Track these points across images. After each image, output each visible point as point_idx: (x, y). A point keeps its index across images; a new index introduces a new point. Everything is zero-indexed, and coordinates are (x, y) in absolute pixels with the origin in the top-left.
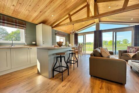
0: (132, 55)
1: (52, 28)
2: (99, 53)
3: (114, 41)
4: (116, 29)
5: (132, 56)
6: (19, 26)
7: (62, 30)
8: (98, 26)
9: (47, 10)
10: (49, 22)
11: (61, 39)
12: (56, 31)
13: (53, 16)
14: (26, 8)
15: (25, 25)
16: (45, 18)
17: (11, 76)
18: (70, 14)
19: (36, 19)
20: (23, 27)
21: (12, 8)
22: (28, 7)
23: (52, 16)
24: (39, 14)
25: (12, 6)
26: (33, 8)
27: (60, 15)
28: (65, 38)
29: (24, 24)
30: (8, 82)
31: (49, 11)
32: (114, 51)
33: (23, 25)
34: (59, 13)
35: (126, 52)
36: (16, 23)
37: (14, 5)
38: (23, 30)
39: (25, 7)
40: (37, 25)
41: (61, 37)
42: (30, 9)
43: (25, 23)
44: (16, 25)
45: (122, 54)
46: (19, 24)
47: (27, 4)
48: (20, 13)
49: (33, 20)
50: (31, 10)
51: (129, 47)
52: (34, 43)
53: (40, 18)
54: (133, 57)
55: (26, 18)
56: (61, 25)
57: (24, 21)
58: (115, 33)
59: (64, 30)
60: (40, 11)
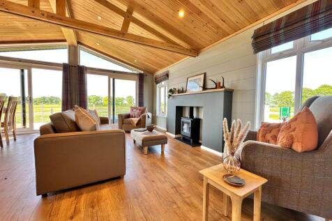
0: (135, 120)
2: (71, 121)
3: (112, 95)
4: (114, 72)
5: (136, 122)
8: (74, 54)
32: (112, 116)
35: (128, 116)
45: (123, 121)
51: (132, 109)
54: (137, 124)
58: (112, 79)
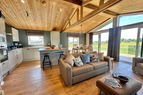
6: (40, 35)
11: (74, 39)
12: (68, 33)
20: (42, 35)
28: (78, 38)
38: (43, 37)
43: (43, 32)
44: (38, 35)
46: (40, 33)
49: (47, 29)
52: (49, 44)
56: (66, 29)
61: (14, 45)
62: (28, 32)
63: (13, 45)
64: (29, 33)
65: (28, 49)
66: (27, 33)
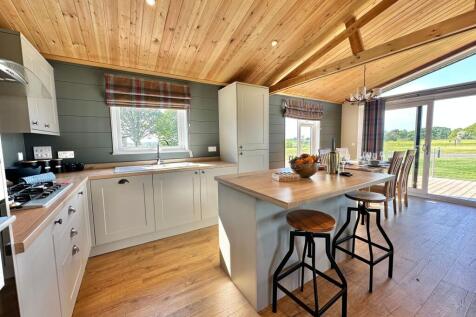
1: (272, 89)
6: (173, 100)
7: (310, 93)
9: (254, 28)
10: (259, 70)
11: (302, 128)
12: (284, 99)
13: (274, 44)
14: (187, 40)
15: (189, 95)
16: (245, 60)
17: (155, 254)
18: (353, 19)
19: (219, 69)
20: (182, 101)
21: (155, 49)
22: (193, 33)
23: (271, 47)
24: (227, 48)
25: (153, 45)
26: (208, 34)
27: (305, 36)
28: (318, 123)
29: (185, 91)
30: (145, 280)
31: (260, 30)
33: (184, 95)
34: (299, 29)
36: (165, 93)
37: (156, 41)
38: (184, 112)
39: (185, 39)
40: (222, 87)
41: (304, 121)
42: (199, 41)
43: (188, 89)
46: (173, 93)
47: (190, 24)
48: (174, 59)
49: (209, 75)
50: (204, 43)
52: (212, 149)
53: (230, 63)
55: (190, 72)
57: (186, 82)
59: (318, 91)
60: (229, 38)
61: (30, 155)
62: (111, 82)
63: (21, 157)
64: (116, 87)
65: (122, 182)
66: (107, 86)
